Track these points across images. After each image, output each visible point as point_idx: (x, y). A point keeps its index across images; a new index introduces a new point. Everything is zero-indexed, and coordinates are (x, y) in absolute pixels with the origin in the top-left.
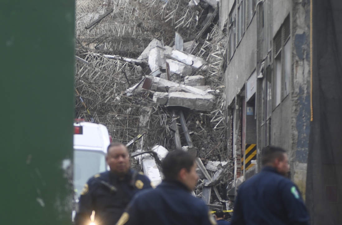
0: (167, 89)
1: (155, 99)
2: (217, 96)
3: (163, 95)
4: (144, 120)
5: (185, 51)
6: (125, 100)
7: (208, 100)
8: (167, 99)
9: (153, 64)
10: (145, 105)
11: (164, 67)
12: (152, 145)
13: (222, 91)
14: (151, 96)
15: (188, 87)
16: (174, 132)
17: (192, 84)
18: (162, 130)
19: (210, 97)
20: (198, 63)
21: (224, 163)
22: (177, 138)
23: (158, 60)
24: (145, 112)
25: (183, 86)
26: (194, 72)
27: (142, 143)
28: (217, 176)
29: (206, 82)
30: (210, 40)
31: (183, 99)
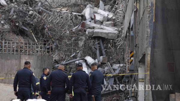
0: (94, 28)
1: (87, 33)
2: (120, 32)
3: (91, 30)
4: (81, 44)
5: (105, 10)
6: (72, 33)
7: (115, 33)
8: (93, 32)
9: (87, 16)
10: (82, 35)
11: (93, 17)
12: (85, 56)
13: (122, 29)
14: (85, 31)
15: (105, 27)
16: (96, 49)
17: (107, 25)
18: (91, 48)
19: (116, 32)
20: (111, 16)
21: (121, 65)
22: (98, 52)
23: (90, 14)
24: (81, 39)
25: (102, 26)
26: (108, 20)
27: (79, 55)
28: (117, 72)
29: (115, 25)
30: (117, 4)
31: (101, 33)
